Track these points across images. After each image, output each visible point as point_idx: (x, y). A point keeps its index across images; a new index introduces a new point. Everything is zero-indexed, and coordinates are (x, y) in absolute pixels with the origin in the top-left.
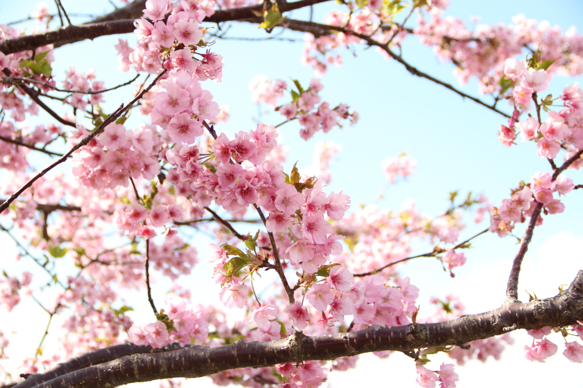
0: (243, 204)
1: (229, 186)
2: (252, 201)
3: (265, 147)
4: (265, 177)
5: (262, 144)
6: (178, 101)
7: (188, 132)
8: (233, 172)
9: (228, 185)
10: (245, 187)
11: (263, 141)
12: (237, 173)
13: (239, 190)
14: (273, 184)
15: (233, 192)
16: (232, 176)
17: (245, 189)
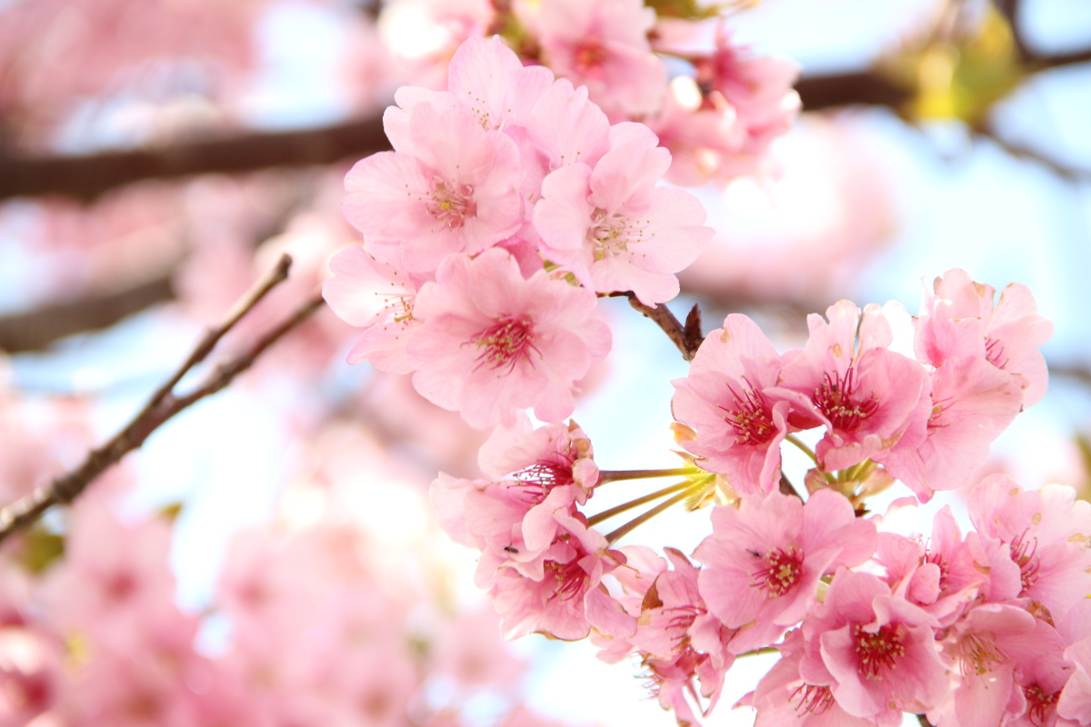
0: (868, 715)
1: (778, 622)
2: (919, 696)
3: (983, 391)
4: (983, 562)
5: (963, 379)
6: (476, 197)
7: (531, 350)
8: (800, 540)
9: (772, 614)
10: (873, 619)
11: (971, 361)
12: (820, 546)
13: (842, 636)
14: (1034, 606)
15: (801, 650)
16: (794, 561)
17: (872, 629)
